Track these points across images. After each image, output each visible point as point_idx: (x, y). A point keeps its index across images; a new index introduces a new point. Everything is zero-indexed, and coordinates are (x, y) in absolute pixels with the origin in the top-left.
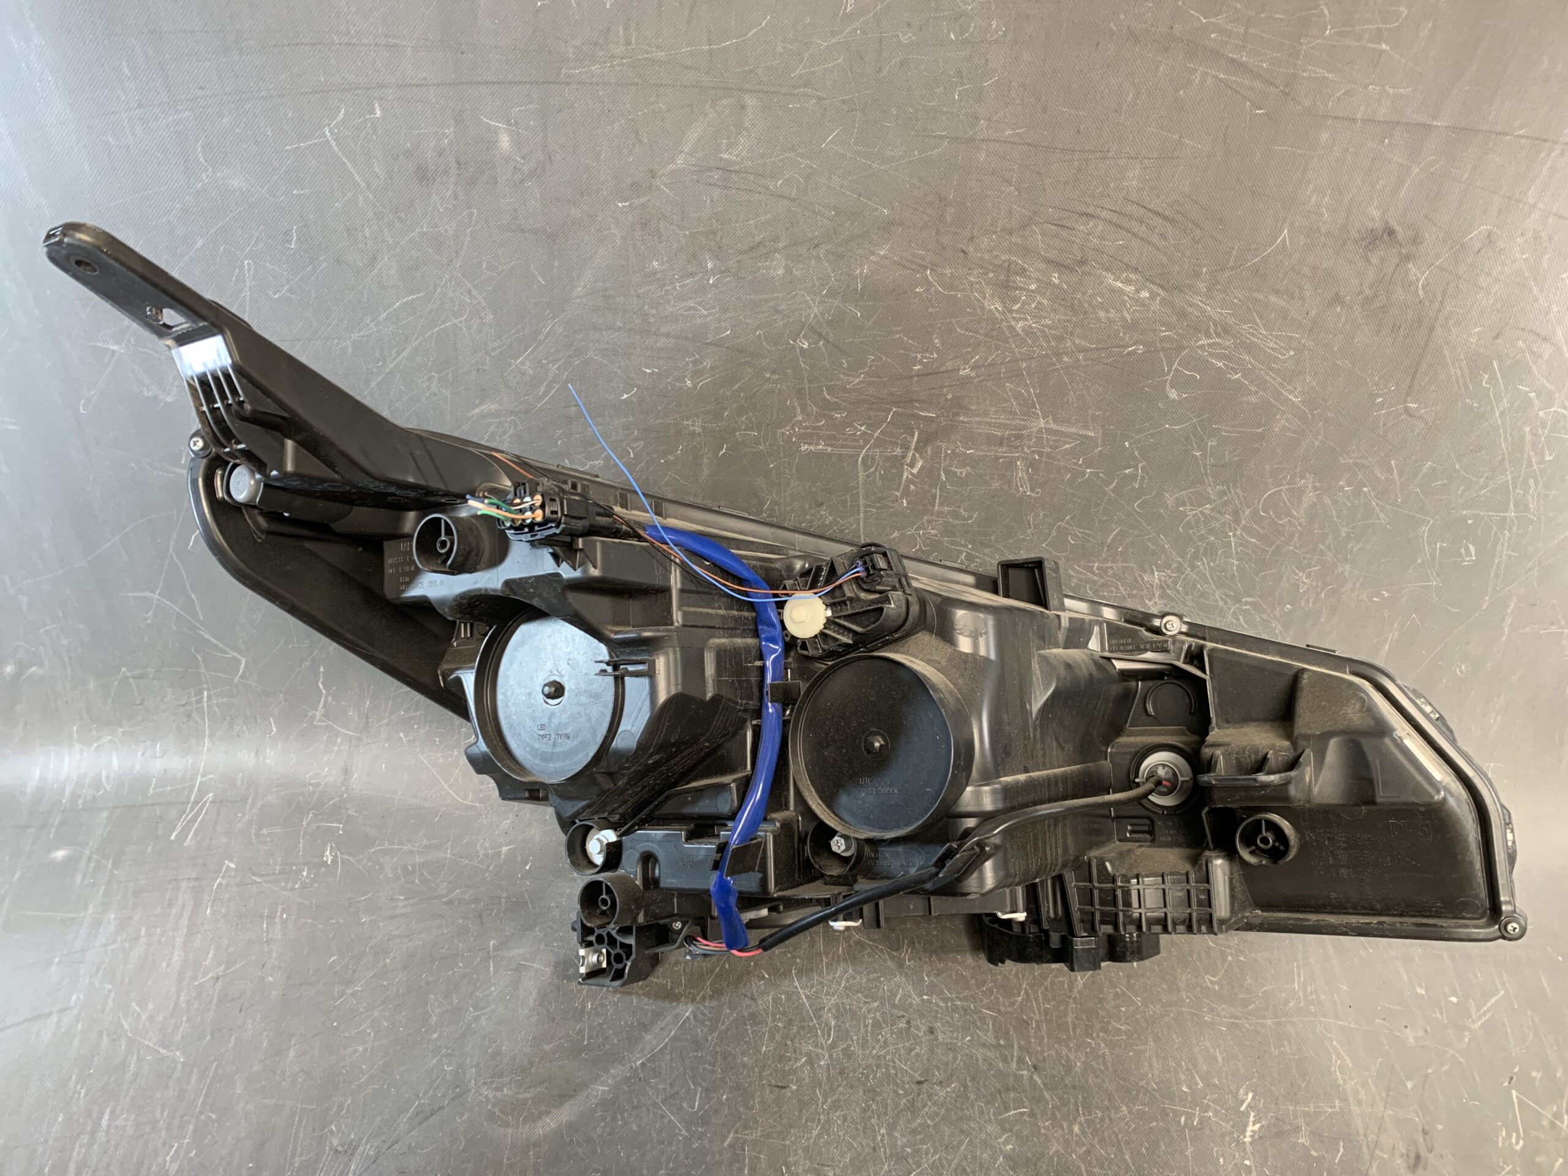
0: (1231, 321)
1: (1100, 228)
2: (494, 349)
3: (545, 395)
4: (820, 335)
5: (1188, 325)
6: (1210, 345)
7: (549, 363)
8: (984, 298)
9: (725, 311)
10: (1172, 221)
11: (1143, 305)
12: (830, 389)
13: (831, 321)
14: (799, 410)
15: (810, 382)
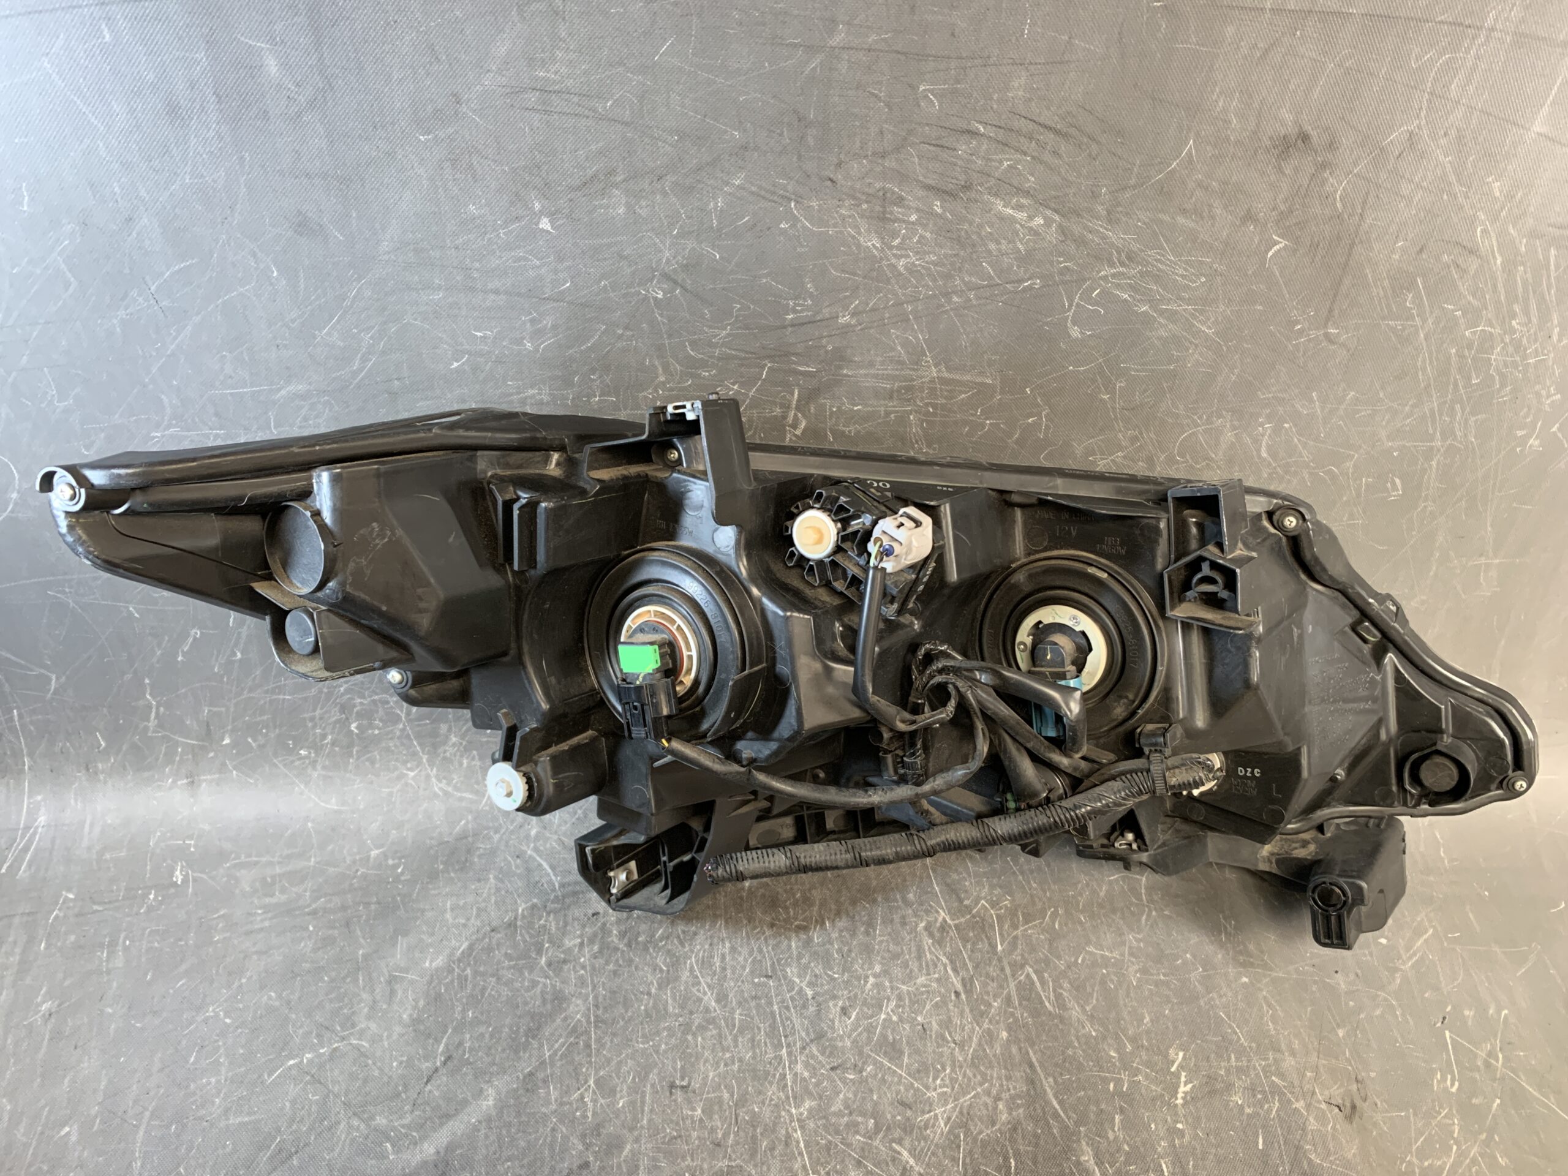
0: (1135, 247)
1: (984, 147)
2: (293, 320)
3: (360, 369)
4: (675, 282)
5: (1088, 254)
6: (1114, 276)
7: (360, 332)
8: (859, 233)
9: (560, 259)
10: (1065, 136)
11: (1036, 233)
12: (693, 343)
13: (686, 266)
14: (660, 371)
15: (670, 336)
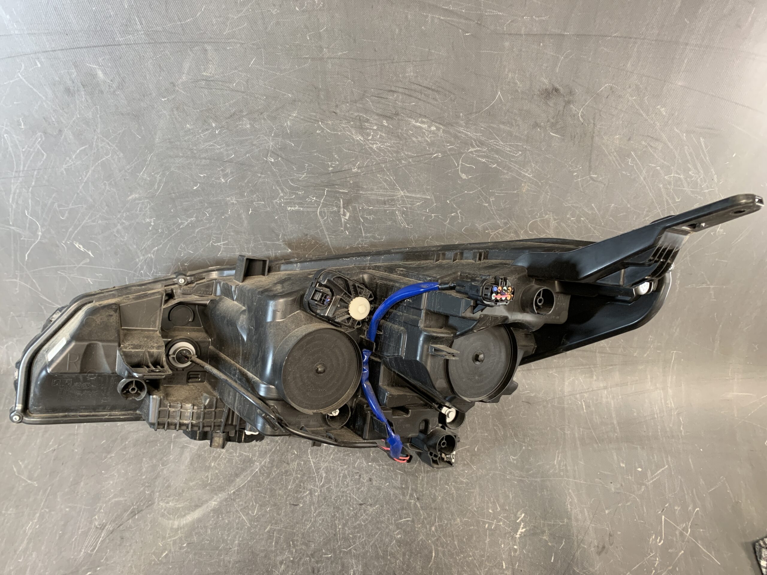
0: (483, 139)
1: (401, 97)
2: (128, 169)
3: (158, 189)
4: (278, 155)
5: (461, 142)
6: (476, 151)
7: (155, 174)
8: (353, 134)
9: (228, 145)
10: (437, 91)
11: (434, 133)
12: (292, 180)
13: (281, 148)
14: (280, 191)
15: (281, 177)
